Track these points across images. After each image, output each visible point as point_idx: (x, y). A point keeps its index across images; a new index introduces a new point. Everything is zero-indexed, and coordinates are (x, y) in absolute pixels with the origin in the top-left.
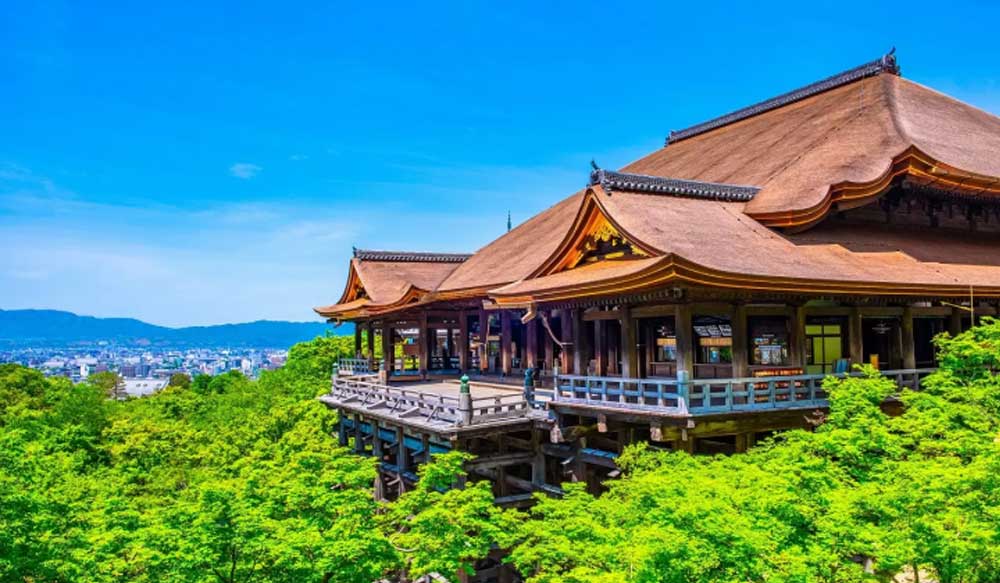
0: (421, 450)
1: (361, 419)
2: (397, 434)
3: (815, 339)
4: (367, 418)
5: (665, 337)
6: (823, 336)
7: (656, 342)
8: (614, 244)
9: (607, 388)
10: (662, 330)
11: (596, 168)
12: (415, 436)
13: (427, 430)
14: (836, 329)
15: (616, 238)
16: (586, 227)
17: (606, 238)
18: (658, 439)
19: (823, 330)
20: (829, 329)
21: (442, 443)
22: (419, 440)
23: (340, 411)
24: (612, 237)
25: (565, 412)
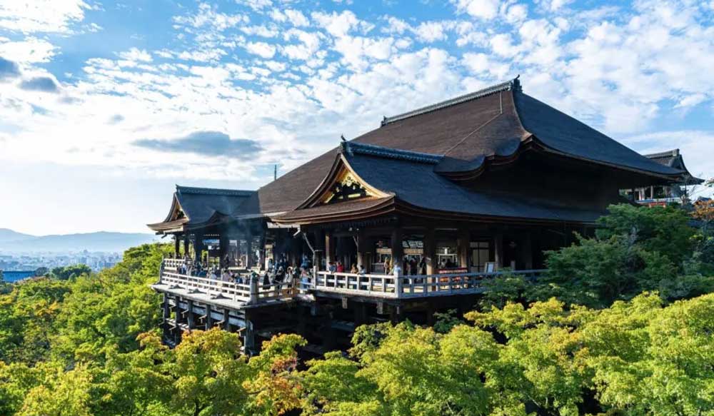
0: (223, 321)
1: (181, 300)
2: (206, 310)
3: (474, 251)
4: (186, 299)
5: (381, 248)
6: (479, 248)
7: (375, 251)
8: (354, 188)
9: (348, 280)
10: (380, 243)
11: (343, 139)
12: (220, 311)
13: (228, 307)
14: (486, 245)
15: (355, 185)
16: (337, 177)
17: (349, 185)
18: (381, 313)
19: (478, 245)
20: (482, 244)
21: (239, 316)
22: (221, 313)
23: (166, 295)
24: (353, 184)
25: (320, 295)
